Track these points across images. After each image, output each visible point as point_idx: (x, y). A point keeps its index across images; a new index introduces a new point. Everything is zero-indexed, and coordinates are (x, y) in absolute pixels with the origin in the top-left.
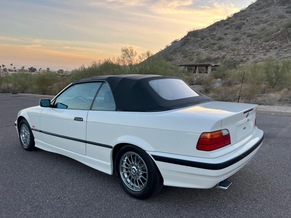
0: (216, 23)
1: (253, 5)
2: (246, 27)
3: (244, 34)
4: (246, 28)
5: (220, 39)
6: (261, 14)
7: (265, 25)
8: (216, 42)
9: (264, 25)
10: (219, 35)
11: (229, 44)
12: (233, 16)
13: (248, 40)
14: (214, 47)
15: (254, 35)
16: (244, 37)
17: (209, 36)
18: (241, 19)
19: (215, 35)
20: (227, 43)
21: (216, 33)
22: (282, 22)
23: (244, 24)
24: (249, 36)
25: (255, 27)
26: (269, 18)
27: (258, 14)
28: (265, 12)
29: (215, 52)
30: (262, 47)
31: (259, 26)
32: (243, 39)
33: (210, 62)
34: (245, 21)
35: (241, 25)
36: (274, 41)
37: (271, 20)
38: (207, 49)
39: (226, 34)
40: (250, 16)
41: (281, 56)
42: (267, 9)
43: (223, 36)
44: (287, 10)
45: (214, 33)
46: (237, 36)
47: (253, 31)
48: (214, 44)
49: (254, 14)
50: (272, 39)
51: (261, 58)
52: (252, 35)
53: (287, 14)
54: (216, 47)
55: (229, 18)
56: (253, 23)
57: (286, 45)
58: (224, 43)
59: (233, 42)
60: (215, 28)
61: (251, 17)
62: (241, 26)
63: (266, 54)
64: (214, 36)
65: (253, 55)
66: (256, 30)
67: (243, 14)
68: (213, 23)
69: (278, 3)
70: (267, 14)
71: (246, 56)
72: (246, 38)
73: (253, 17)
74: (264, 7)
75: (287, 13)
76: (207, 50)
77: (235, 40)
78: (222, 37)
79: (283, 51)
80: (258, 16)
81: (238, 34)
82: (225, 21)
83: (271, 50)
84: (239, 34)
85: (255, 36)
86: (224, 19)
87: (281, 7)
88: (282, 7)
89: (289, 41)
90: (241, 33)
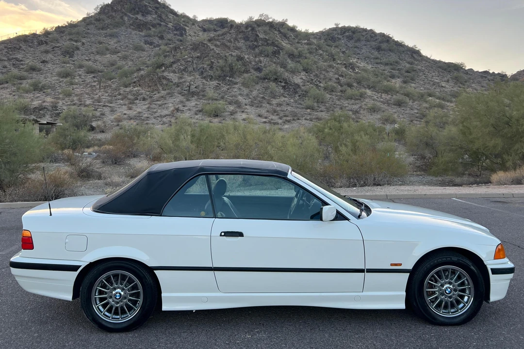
0: (20, 36)
1: (91, 19)
2: (82, 55)
3: (81, 67)
4: (83, 57)
5: (33, 69)
6: (105, 37)
7: (114, 57)
8: (25, 74)
9: (112, 56)
10: (29, 61)
11: (54, 82)
12: (55, 30)
13: (89, 78)
14: (21, 84)
15: (99, 72)
16: (80, 73)
17: (6, 59)
18: (71, 40)
19: (21, 61)
20: (48, 79)
21: (23, 56)
22: (141, 57)
23: (78, 49)
24: (90, 71)
25: (98, 57)
26: (120, 47)
27: (100, 36)
28: (112, 36)
29: (27, 95)
30: (120, 94)
31: (105, 56)
32: (80, 75)
33: (28, 115)
34: (79, 44)
35: (72, 50)
36: (137, 87)
37: (124, 51)
38: (6, 85)
39: (43, 62)
40: (87, 37)
41: (156, 112)
42: (115, 30)
43: (39, 65)
44: (146, 38)
45: (19, 56)
46: (68, 69)
47: (95, 64)
48: (22, 78)
49: (94, 35)
50: (134, 82)
51: (125, 114)
52: (95, 70)
53: (146, 46)
54: (25, 84)
55: (47, 33)
56: (94, 50)
57: (158, 95)
58: (43, 79)
59: (61, 79)
60: (21, 47)
61: (89, 39)
62: (73, 52)
63: (131, 107)
64: (17, 61)
65: (109, 107)
66: (100, 63)
67: (74, 30)
68: (15, 35)
69: (131, 25)
70: (115, 40)
71: (98, 108)
72: (84, 74)
73: (93, 39)
74: (109, 26)
75: (145, 44)
76: (7, 88)
77: (65, 75)
78: (38, 67)
79: (155, 104)
80: (102, 39)
81: (68, 65)
82: (39, 36)
83: (137, 101)
84: (70, 65)
85: (100, 74)
86: (38, 33)
87: (136, 32)
88: (138, 33)
89: (161, 89)
90: (74, 64)
